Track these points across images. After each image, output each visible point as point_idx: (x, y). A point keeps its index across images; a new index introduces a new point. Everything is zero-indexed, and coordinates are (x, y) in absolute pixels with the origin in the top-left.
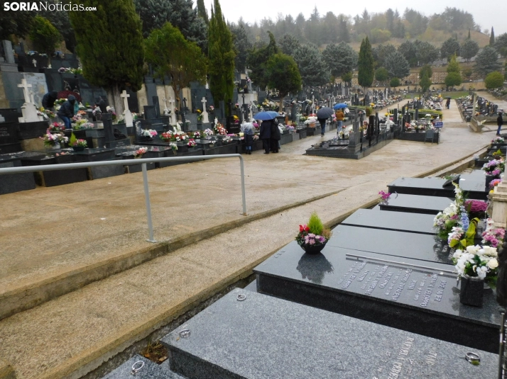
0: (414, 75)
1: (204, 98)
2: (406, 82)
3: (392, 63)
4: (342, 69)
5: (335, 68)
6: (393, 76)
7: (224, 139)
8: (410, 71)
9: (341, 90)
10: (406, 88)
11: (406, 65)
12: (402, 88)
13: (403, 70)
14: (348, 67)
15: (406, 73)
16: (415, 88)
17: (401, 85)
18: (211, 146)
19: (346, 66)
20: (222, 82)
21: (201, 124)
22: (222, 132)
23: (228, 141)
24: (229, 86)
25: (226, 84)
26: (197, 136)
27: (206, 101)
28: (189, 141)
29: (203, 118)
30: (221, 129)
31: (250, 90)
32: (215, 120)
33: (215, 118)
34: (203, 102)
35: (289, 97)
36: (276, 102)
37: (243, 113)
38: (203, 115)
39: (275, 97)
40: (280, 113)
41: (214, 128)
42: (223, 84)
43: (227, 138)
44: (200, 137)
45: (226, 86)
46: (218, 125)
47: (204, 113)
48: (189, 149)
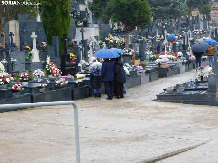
1: (34, 33)
7: (57, 82)
9: (198, 23)
18: (41, 90)
20: (56, 14)
21: (31, 64)
22: (55, 73)
23: (62, 84)
24: (65, 19)
25: (61, 17)
26: (24, 78)
27: (37, 36)
28: (15, 84)
29: (33, 56)
30: (54, 69)
31: (90, 23)
32: (47, 59)
33: (48, 57)
34: (33, 37)
35: (137, 32)
36: (121, 38)
37: (81, 50)
38: (33, 53)
39: (120, 31)
40: (126, 51)
41: (45, 68)
42: (58, 16)
43: (61, 80)
44: (28, 79)
45: (61, 19)
46: (50, 65)
47: (34, 50)
48: (14, 94)
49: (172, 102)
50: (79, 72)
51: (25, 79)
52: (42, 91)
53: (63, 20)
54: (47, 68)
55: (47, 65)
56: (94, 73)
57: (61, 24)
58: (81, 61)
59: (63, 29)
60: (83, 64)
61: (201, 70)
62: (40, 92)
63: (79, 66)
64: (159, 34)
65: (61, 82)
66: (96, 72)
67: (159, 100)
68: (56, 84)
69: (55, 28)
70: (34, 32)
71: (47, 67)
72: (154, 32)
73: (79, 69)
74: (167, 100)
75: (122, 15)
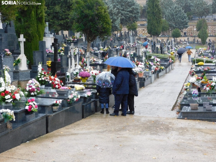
0: (192, 27)
2: (185, 33)
3: (173, 15)
4: (129, 17)
5: (123, 17)
6: (174, 28)
8: (189, 24)
10: (186, 39)
11: (185, 17)
12: (183, 39)
13: (183, 22)
14: (135, 17)
15: (185, 25)
16: (194, 40)
17: (181, 36)
19: (134, 15)
20: (31, 20)
21: (18, 72)
22: (56, 84)
23: (75, 99)
24: (40, 25)
25: (36, 22)
26: (32, 92)
27: (25, 40)
28: (29, 102)
29: (21, 64)
30: (55, 80)
31: (47, 33)
32: (39, 66)
33: (39, 64)
34: (21, 41)
35: (85, 43)
36: (75, 48)
37: (69, 57)
38: (21, 59)
39: (69, 42)
40: (94, 60)
41: (37, 77)
42: (33, 22)
43: (73, 94)
44: (36, 93)
45: (36, 25)
46: (43, 73)
47: (22, 56)
48: (28, 116)
49: (202, 120)
50: (68, 82)
51: (32, 94)
52: (57, 110)
53: (37, 26)
54: (39, 78)
55: (39, 74)
56: (101, 84)
57: (36, 30)
58: (68, 69)
59: (37, 35)
60: (71, 72)
61: (199, 81)
62: (54, 111)
63: (67, 75)
64: (102, 46)
65: (75, 97)
66: (103, 83)
67: (186, 118)
68: (69, 99)
69: (29, 34)
70: (23, 35)
71: (39, 76)
72: (98, 44)
73: (68, 78)
74: (195, 117)
75: (85, 25)
